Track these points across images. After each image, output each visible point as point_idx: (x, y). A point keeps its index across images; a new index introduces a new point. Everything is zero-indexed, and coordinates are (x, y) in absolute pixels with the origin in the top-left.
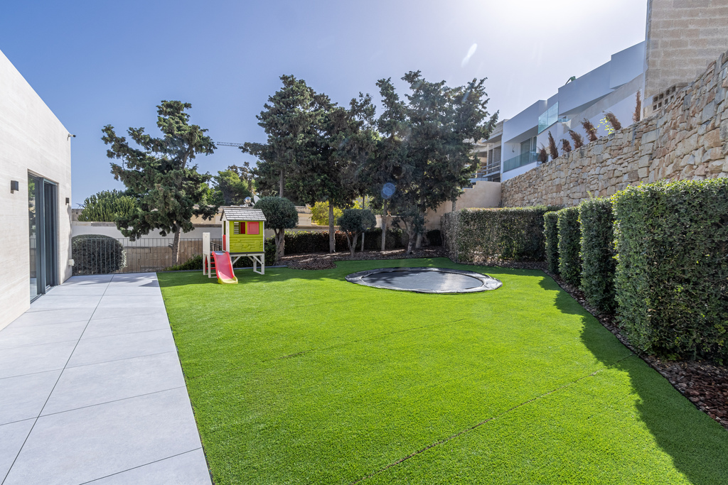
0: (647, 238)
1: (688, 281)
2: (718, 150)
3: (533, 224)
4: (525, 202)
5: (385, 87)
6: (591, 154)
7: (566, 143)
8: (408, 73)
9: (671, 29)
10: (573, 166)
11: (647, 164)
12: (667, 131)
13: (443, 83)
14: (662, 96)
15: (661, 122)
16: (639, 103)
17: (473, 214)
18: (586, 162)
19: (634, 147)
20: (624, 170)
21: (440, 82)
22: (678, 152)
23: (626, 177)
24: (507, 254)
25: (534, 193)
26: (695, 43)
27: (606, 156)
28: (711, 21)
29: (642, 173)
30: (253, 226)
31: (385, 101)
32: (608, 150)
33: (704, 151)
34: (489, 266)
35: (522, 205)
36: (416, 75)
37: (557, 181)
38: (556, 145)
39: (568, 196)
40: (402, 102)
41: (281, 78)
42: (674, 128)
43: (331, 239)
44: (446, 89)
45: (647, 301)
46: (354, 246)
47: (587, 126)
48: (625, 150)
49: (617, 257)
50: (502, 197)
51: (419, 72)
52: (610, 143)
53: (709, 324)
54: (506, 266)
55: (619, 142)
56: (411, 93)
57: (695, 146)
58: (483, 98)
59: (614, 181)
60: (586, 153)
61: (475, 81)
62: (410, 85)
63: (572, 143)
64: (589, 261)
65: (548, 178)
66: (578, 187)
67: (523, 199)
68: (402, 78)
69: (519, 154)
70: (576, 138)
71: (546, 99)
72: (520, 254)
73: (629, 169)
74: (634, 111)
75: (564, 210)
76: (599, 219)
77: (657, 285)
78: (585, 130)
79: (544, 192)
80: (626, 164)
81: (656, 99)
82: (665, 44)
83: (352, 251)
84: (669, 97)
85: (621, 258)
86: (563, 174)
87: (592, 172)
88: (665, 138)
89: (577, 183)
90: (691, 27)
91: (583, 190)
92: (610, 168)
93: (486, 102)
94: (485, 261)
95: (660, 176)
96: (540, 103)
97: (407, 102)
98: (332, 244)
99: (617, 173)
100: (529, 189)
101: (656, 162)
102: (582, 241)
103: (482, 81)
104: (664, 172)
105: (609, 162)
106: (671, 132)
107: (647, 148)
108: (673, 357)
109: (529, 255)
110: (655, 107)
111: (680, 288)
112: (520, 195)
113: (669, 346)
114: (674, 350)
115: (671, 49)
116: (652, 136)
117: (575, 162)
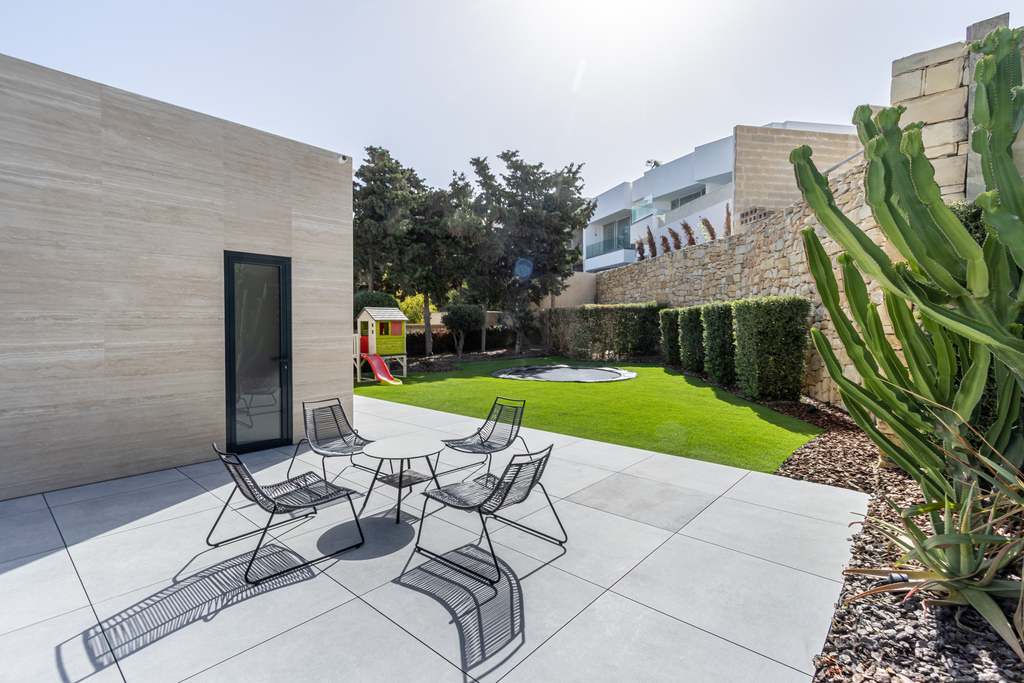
0: (755, 330)
1: (775, 354)
2: (786, 272)
3: (644, 320)
4: (626, 297)
5: (480, 166)
6: (693, 256)
7: (665, 240)
8: (506, 152)
9: (750, 158)
10: (676, 265)
11: (740, 271)
12: (754, 249)
13: (541, 165)
14: (747, 214)
15: (749, 240)
16: (729, 214)
17: (591, 311)
18: (690, 263)
19: (729, 257)
20: (723, 274)
21: (537, 164)
22: (762, 267)
23: (724, 280)
24: (623, 350)
25: (637, 287)
26: (767, 171)
27: (707, 260)
28: (777, 155)
29: (736, 278)
30: (397, 326)
31: (480, 182)
32: (709, 255)
33: (779, 271)
34: (609, 361)
35: (623, 301)
36: (514, 154)
37: (662, 278)
38: (655, 240)
39: (673, 293)
40: (500, 185)
41: (367, 149)
42: (759, 248)
43: (427, 339)
44: (544, 173)
45: (756, 367)
46: (461, 346)
47: (686, 227)
48: (723, 257)
49: (736, 343)
50: (597, 289)
51: (517, 151)
52: (709, 250)
53: (786, 377)
54: (623, 361)
55: (717, 250)
56: (508, 173)
57: (773, 265)
58: (578, 183)
59: (714, 283)
60: (689, 255)
61: (572, 165)
62: (506, 164)
63: (671, 241)
64: (711, 349)
65: (652, 274)
66: (683, 286)
67: (624, 293)
68: (498, 156)
69: (602, 240)
70: (675, 236)
71: (631, 181)
72: (634, 349)
73: (726, 273)
74: (725, 220)
75: (686, 309)
76: (719, 317)
77: (761, 357)
78: (684, 231)
79: (648, 288)
80: (723, 269)
81: (743, 216)
82: (747, 170)
83: (460, 352)
84: (752, 216)
85: (739, 343)
86: (667, 272)
87: (695, 273)
88: (752, 253)
89: (682, 282)
90: (764, 158)
91: (688, 288)
92: (711, 271)
93: (582, 187)
94: (603, 356)
95: (750, 283)
96: (625, 184)
97: (504, 183)
98: (429, 346)
99: (717, 276)
100: (631, 284)
101: (747, 270)
102: (705, 334)
103: (580, 167)
104: (752, 280)
105: (710, 266)
106: (757, 250)
107: (739, 259)
108: (769, 398)
109: (642, 350)
110: (742, 223)
111: (772, 358)
112: (620, 289)
113: (767, 392)
114: (769, 395)
115: (751, 174)
116: (741, 250)
117: (679, 262)
